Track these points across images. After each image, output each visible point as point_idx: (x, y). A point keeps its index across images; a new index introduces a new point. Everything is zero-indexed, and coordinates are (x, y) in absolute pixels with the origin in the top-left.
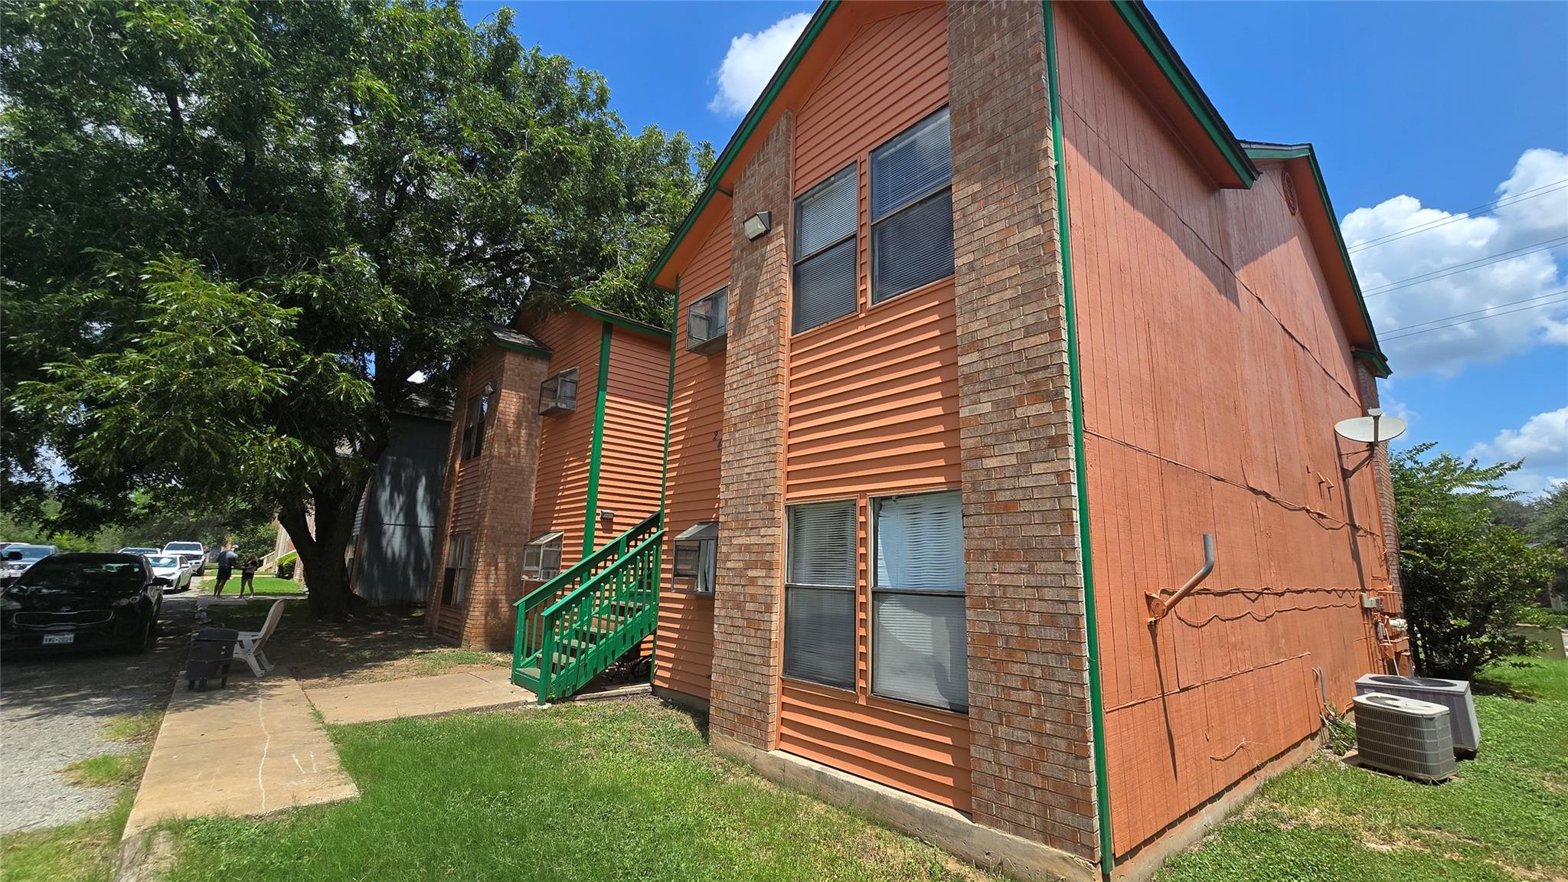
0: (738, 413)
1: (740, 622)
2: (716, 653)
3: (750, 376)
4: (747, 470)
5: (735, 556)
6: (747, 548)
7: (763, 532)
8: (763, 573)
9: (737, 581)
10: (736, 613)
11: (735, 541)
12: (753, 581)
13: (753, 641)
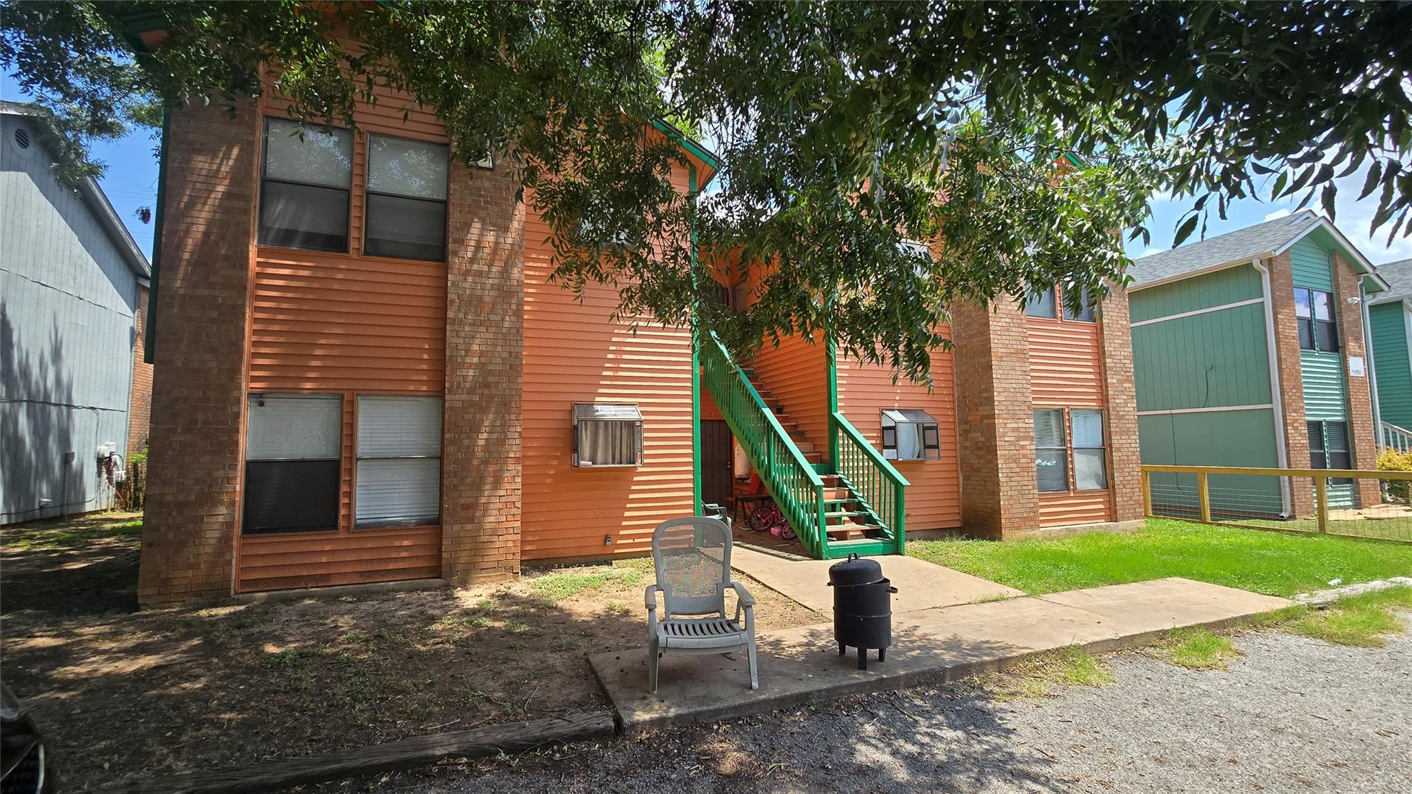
0: (1002, 350)
1: (1018, 470)
2: (1002, 489)
3: (1008, 330)
4: (1014, 386)
5: (1010, 434)
6: (1014, 429)
7: (1027, 421)
8: (1028, 443)
9: (1013, 448)
10: (1014, 465)
11: (1008, 426)
12: (1023, 447)
13: (1026, 478)
